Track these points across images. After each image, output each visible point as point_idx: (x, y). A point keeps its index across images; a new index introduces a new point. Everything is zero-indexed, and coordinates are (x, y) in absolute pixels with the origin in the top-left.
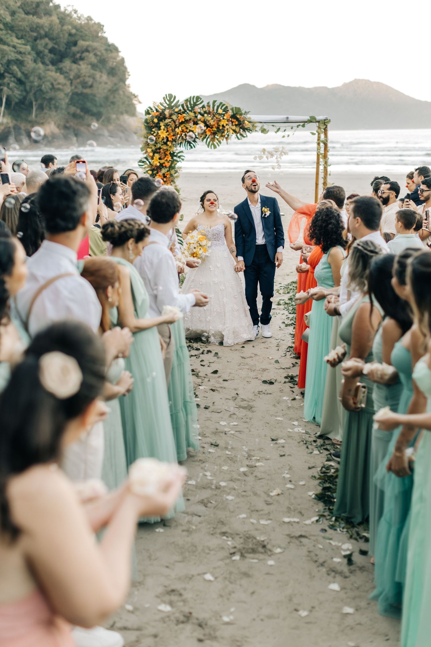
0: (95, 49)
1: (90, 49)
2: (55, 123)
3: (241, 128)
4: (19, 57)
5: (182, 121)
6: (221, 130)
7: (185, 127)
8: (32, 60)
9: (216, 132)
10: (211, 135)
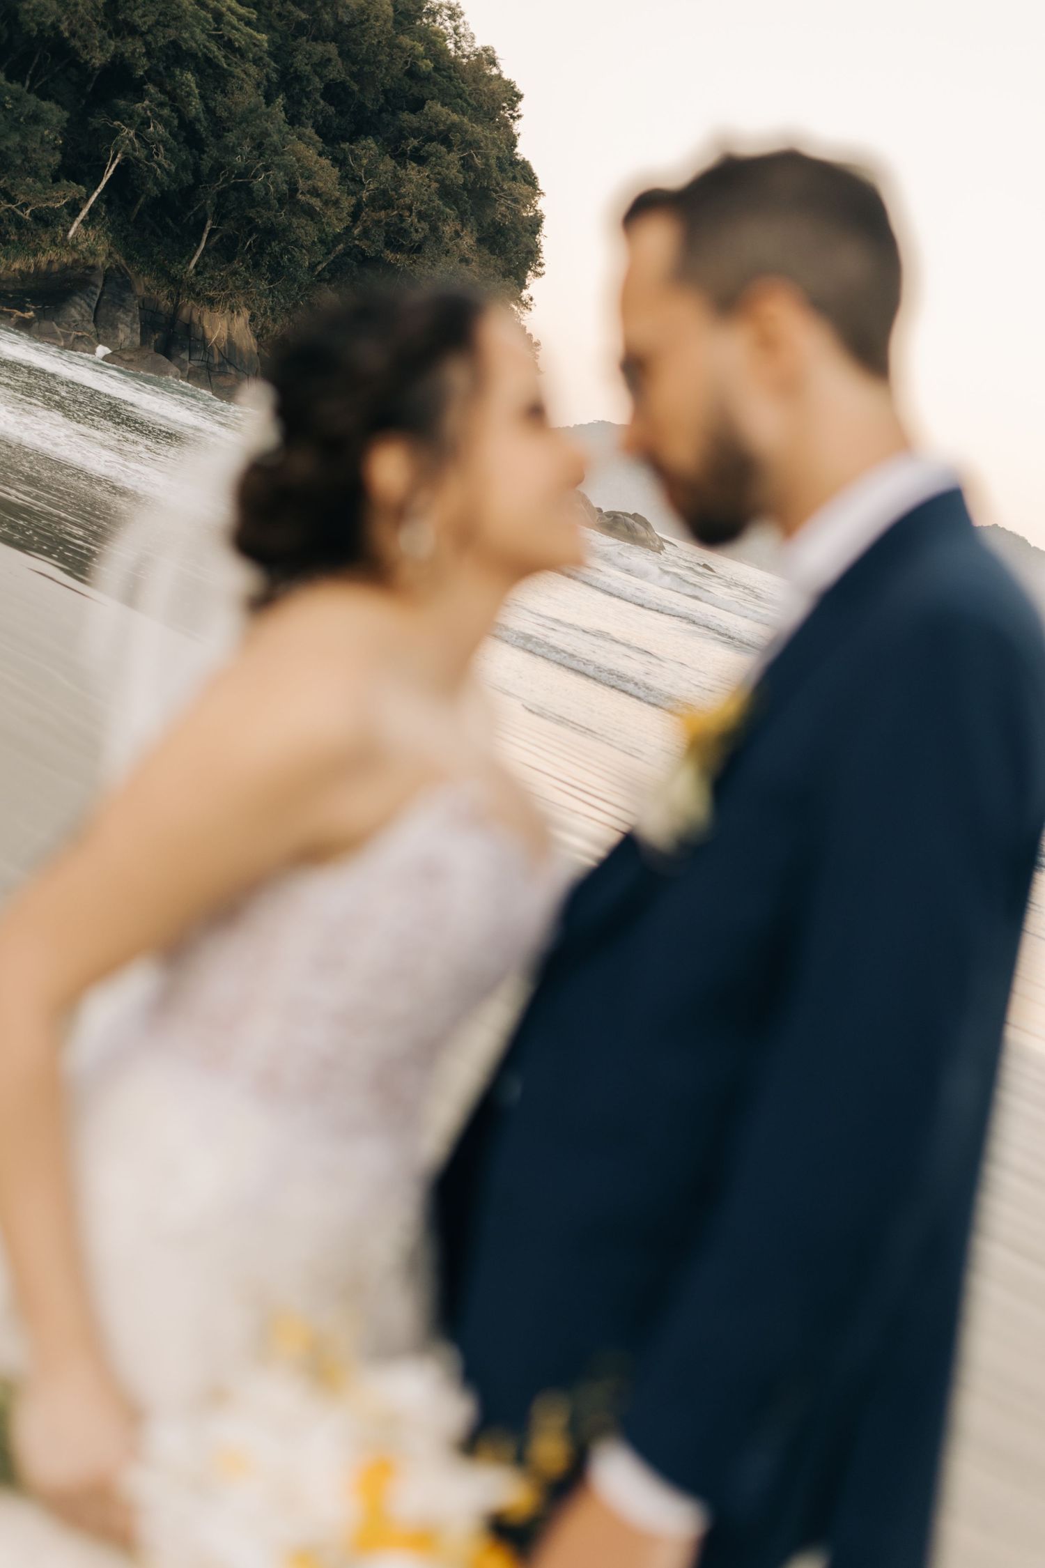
0: (471, 144)
1: (456, 138)
2: (253, 318)
4: (218, 53)
8: (258, 85)
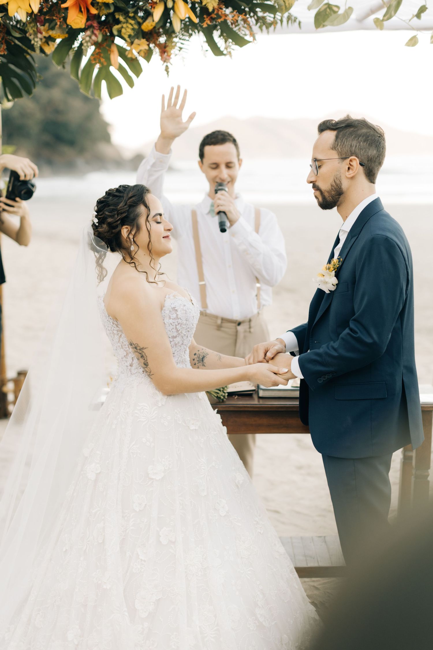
9: (112, 14)
10: (90, 30)
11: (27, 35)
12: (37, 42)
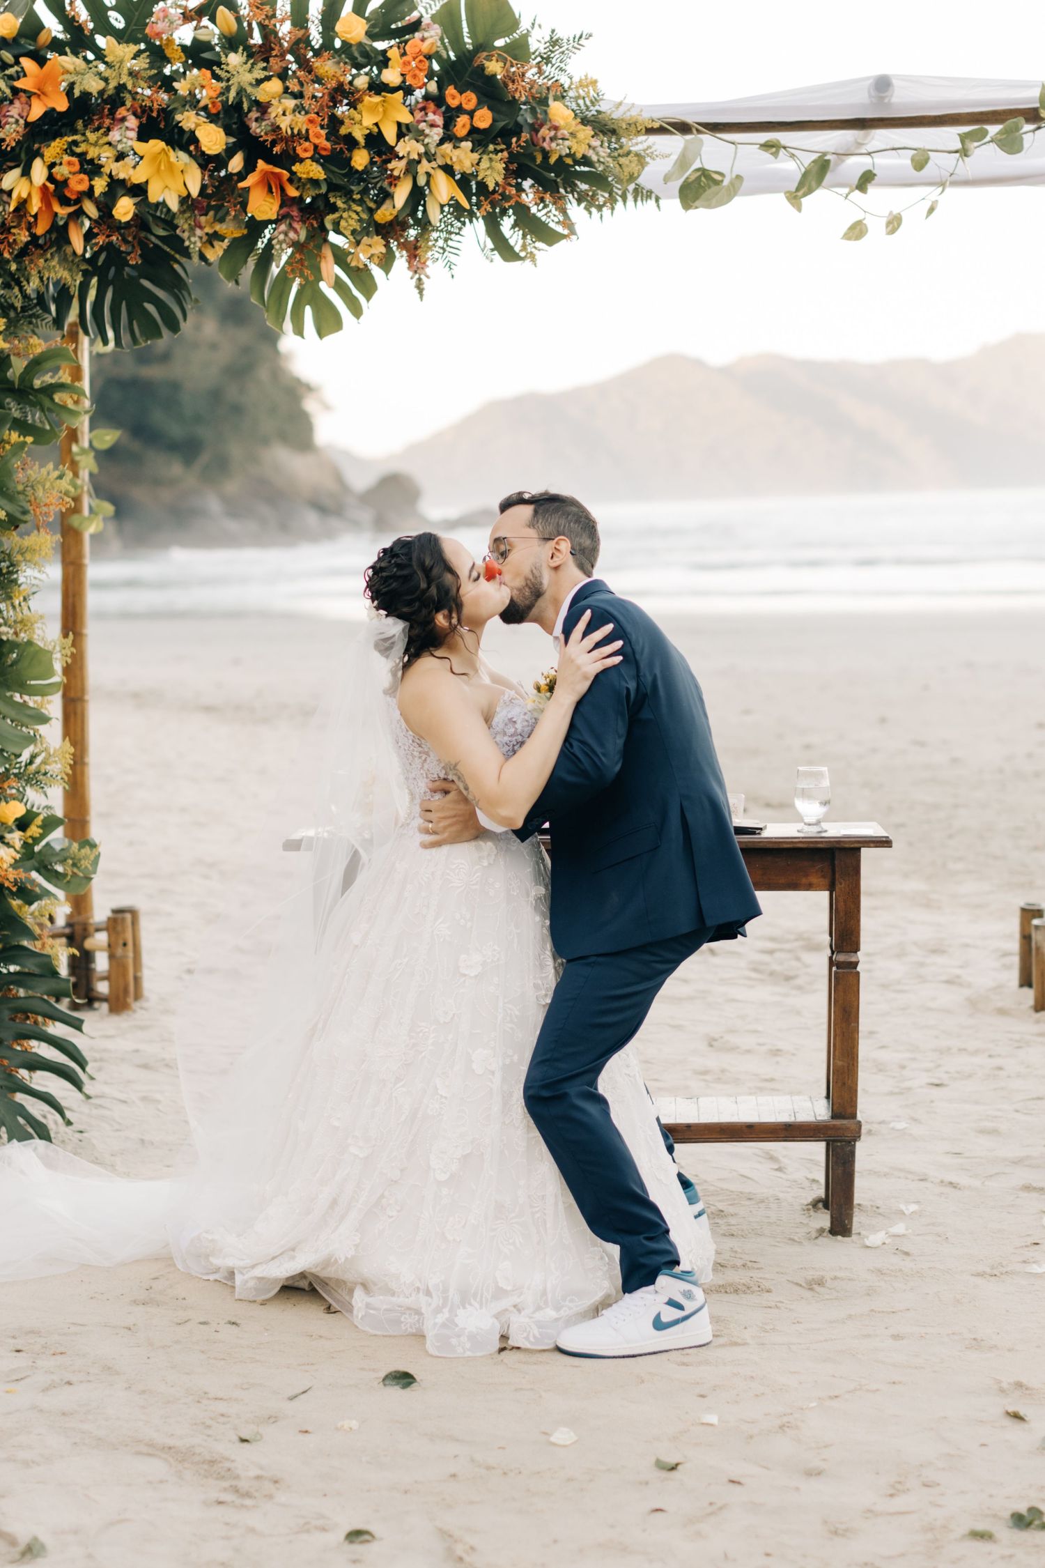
3: (519, 168)
5: (50, 115)
6: (361, 177)
7: (82, 156)
9: (325, 197)
10: (285, 222)
11: (178, 231)
12: (195, 243)
